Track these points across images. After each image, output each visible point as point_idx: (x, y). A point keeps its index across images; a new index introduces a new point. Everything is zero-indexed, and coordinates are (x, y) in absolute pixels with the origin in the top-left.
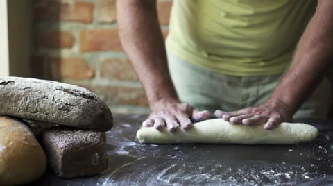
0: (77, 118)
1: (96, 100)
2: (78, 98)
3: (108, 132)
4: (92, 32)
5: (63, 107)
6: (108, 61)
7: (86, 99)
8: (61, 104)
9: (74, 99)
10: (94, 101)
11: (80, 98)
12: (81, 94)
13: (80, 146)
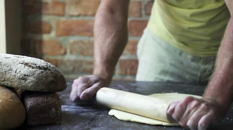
0: (32, 85)
2: (34, 70)
4: (64, 22)
5: (22, 77)
6: (76, 42)
7: (41, 70)
8: (21, 75)
9: (30, 71)
10: (47, 71)
11: (36, 69)
12: (37, 66)
13: (42, 103)
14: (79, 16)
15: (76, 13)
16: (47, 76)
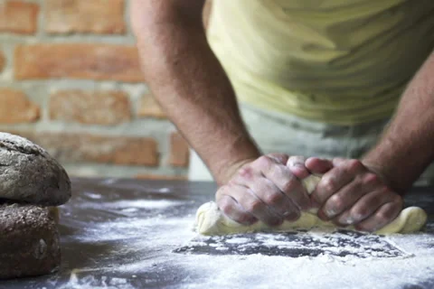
0: (12, 186)
1: (43, 156)
2: (12, 152)
3: (62, 206)
4: (34, 49)
6: (63, 94)
7: (27, 156)
9: (6, 155)
10: (40, 157)
11: (17, 153)
12: (16, 147)
13: (14, 228)
14: (71, 33)
15: (64, 28)
16: (42, 167)
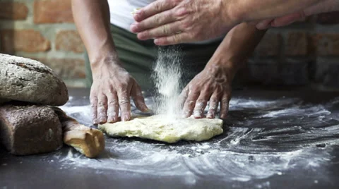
0: (32, 94)
1: (51, 74)
2: (33, 72)
4: (45, 3)
5: (17, 82)
6: (64, 33)
7: (41, 74)
8: (15, 79)
9: (28, 73)
10: (49, 74)
11: (35, 72)
12: (34, 68)
13: (33, 122)
16: (51, 81)
